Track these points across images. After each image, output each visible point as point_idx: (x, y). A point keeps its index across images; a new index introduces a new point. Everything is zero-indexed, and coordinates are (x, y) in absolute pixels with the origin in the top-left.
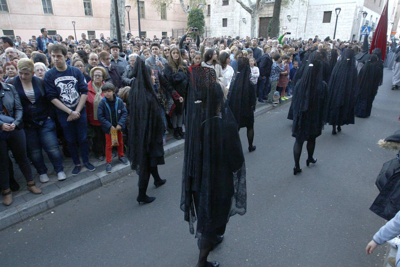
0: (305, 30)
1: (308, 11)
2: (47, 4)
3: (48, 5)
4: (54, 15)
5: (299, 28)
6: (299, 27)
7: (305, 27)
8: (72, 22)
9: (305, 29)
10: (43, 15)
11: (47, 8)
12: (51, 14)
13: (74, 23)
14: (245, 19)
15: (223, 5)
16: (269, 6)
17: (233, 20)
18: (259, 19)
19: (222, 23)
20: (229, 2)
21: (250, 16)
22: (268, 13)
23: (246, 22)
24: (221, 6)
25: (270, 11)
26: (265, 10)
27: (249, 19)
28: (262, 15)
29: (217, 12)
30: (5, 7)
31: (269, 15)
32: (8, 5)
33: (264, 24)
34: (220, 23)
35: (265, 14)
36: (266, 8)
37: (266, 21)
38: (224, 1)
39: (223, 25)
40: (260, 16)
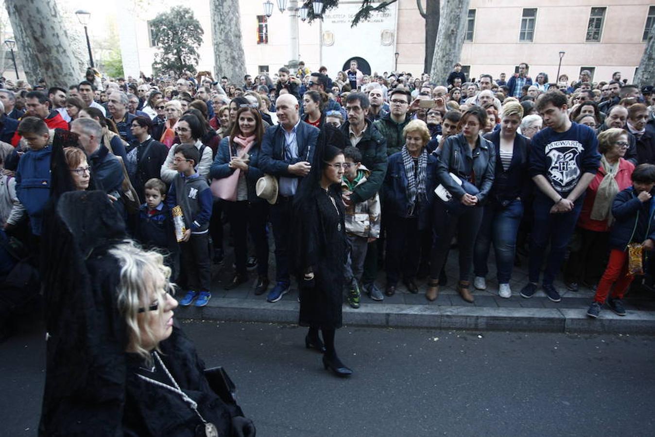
2: (527, 26)
3: (528, 28)
4: (534, 42)
8: (560, 53)
10: (517, 43)
11: (526, 32)
12: (528, 42)
13: (562, 54)
30: (469, 35)
32: (474, 32)
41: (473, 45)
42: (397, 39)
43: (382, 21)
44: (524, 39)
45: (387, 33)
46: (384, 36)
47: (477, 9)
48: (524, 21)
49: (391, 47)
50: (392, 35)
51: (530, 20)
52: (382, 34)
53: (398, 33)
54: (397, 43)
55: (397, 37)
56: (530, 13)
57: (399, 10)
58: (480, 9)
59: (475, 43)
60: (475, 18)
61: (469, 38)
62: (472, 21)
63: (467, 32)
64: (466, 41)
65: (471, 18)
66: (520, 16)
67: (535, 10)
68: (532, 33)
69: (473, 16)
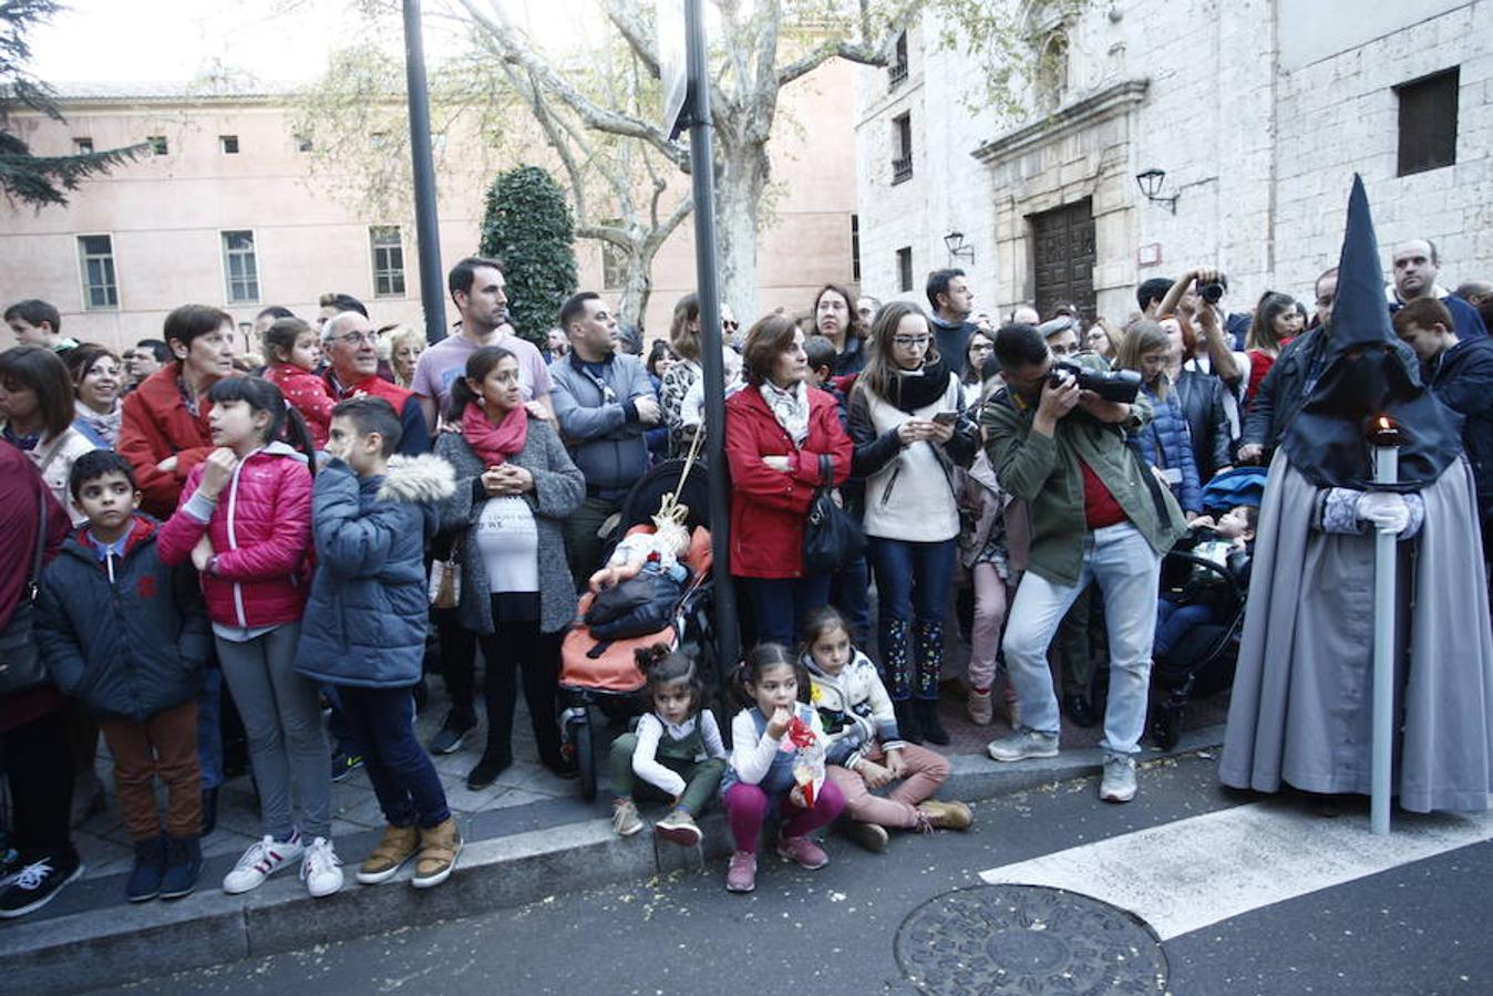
0: (1271, 257)
1: (1274, 117)
5: (1231, 246)
6: (1226, 241)
7: (1271, 237)
9: (1270, 248)
11: (245, 281)
12: (250, 303)
14: (960, 235)
15: (894, 184)
16: (1062, 139)
17: (928, 250)
18: (1021, 226)
19: (900, 271)
20: (914, 161)
21: (986, 217)
22: (1059, 179)
23: (973, 255)
24: (890, 188)
25: (1069, 164)
26: (1043, 170)
27: (987, 233)
28: (1035, 201)
29: (877, 221)
30: (112, 292)
31: (1066, 191)
32: (117, 286)
33: (1053, 248)
34: (889, 272)
35: (1047, 190)
36: (1047, 156)
37: (1062, 231)
38: (897, 164)
39: (900, 283)
40: (1027, 209)
41: (123, 318)
44: (243, 297)
47: (111, 234)
48: (233, 256)
51: (246, 255)
56: (237, 239)
58: (120, 236)
59: (124, 312)
60: (114, 255)
61: (113, 301)
62: (109, 262)
63: (105, 287)
64: (107, 308)
65: (106, 256)
66: (219, 248)
67: (248, 235)
68: (255, 284)
69: (109, 250)
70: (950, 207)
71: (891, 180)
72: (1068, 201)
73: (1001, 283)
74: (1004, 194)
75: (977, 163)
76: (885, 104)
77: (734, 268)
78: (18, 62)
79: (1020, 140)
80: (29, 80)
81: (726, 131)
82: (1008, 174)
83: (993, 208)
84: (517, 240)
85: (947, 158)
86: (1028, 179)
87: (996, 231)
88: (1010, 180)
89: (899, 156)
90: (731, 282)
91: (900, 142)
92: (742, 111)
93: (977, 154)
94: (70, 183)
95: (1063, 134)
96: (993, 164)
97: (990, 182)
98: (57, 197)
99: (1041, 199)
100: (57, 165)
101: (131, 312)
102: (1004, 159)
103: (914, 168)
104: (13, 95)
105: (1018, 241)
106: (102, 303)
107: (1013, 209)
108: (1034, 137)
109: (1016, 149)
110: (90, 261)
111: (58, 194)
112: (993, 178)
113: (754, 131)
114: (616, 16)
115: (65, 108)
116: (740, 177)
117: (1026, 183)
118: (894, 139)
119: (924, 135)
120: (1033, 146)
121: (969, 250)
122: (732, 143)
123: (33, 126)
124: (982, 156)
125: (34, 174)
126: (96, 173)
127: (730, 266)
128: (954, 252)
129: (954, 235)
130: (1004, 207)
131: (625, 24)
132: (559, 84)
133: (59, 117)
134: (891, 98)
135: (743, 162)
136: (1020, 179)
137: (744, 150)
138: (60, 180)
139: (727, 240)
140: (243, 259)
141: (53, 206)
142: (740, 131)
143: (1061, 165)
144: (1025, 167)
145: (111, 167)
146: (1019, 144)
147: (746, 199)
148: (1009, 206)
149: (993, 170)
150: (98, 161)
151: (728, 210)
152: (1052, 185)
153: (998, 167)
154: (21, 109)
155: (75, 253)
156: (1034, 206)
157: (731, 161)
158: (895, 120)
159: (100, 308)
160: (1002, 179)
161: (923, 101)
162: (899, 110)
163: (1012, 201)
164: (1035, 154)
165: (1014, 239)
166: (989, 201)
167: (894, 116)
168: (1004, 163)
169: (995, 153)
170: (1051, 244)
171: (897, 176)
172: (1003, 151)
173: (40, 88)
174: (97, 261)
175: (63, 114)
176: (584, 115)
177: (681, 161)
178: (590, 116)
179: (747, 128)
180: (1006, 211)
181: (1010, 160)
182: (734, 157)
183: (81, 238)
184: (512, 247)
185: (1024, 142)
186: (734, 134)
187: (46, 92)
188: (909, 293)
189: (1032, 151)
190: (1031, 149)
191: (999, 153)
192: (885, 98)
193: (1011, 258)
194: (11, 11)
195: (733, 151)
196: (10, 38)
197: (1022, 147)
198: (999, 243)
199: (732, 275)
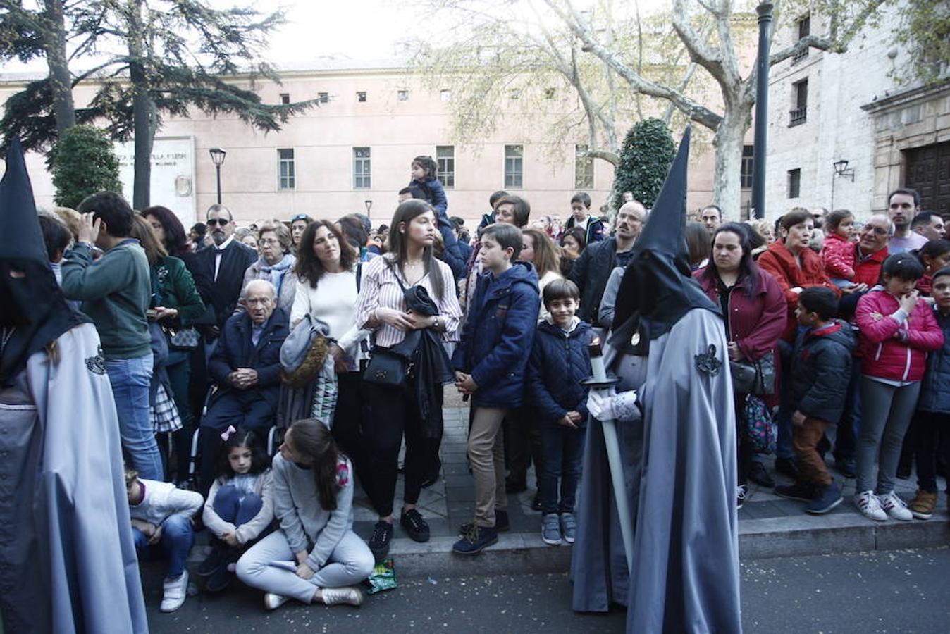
2: (363, 169)
3: (364, 172)
4: (371, 189)
8: (367, 202)
11: (363, 176)
12: (366, 189)
13: (369, 204)
14: (847, 162)
15: (790, 127)
16: (941, 97)
17: (816, 171)
18: (897, 157)
19: (789, 184)
20: (808, 112)
21: (867, 150)
22: (935, 126)
23: (853, 175)
24: (786, 129)
25: (945, 115)
26: (921, 118)
27: (867, 161)
28: (911, 140)
29: (774, 150)
30: (292, 181)
31: (939, 134)
32: (295, 177)
33: (922, 173)
34: (780, 185)
35: (923, 132)
36: (926, 110)
37: (932, 161)
38: (792, 113)
39: (789, 192)
40: (904, 145)
41: (296, 195)
42: (197, 189)
43: (175, 164)
44: (361, 186)
45: (182, 179)
46: (179, 183)
47: (294, 148)
48: (358, 162)
49: (190, 197)
50: (190, 183)
51: (365, 161)
52: (176, 182)
53: (197, 180)
54: (197, 193)
55: (197, 184)
56: (362, 152)
57: (196, 149)
58: (299, 149)
59: (297, 192)
60: (295, 160)
61: (292, 185)
62: (292, 164)
63: (288, 177)
64: (288, 189)
65: (291, 160)
66: (350, 157)
67: (368, 149)
68: (369, 178)
69: (292, 157)
70: (837, 143)
71: (788, 124)
72: (941, 140)
73: (875, 195)
74: (884, 135)
75: (865, 113)
76: (787, 73)
77: (727, 182)
78: (263, 53)
79: (905, 98)
80: (266, 62)
81: (731, 95)
82: (890, 121)
83: (873, 144)
84: (647, 163)
85: (838, 110)
86: (906, 125)
87: (875, 159)
88: (892, 125)
89: (795, 108)
90: (724, 190)
91: (796, 99)
92: (743, 82)
93: (865, 108)
94: (283, 120)
95: (942, 94)
96: (879, 114)
97: (874, 127)
98: (276, 127)
99: (917, 138)
100: (277, 109)
101: (301, 192)
102: (888, 111)
103: (807, 117)
104: (257, 70)
105: (893, 168)
106: (286, 187)
107: (892, 145)
108: (917, 96)
109: (898, 105)
110: (282, 163)
111: (276, 125)
112: (876, 124)
113: (750, 95)
114: (678, 24)
115: (282, 77)
116: (738, 123)
117: (905, 128)
118: (792, 96)
119: (818, 94)
120: (916, 102)
121: (850, 172)
122: (733, 102)
123: (261, 87)
124: (870, 109)
125: (269, 115)
126: (298, 114)
127: (724, 180)
128: (840, 173)
129: (842, 162)
130: (885, 144)
131: (683, 29)
132: (619, 65)
133: (279, 83)
134: (793, 69)
135: (740, 115)
136: (900, 125)
137: (741, 108)
138: (279, 117)
139: (723, 164)
140: (363, 163)
141: (272, 132)
142: (740, 95)
143: (938, 116)
144: (905, 117)
145: (306, 110)
146: (903, 101)
147: (739, 138)
148: (889, 143)
149: (876, 118)
150: (300, 107)
151: (725, 145)
152: (929, 129)
153: (882, 116)
154: (261, 78)
155: (275, 158)
156: (909, 143)
157: (731, 114)
158: (794, 84)
159: (284, 189)
160: (885, 124)
161: (819, 71)
162: (799, 77)
163: (892, 139)
164: (916, 108)
165: (890, 166)
166: (870, 139)
167: (795, 81)
168: (887, 114)
169: (881, 107)
170: (920, 169)
171: (793, 121)
172: (889, 105)
173: (271, 66)
174: (285, 163)
175: (281, 80)
176: (634, 84)
177: (692, 113)
178: (638, 84)
179: (746, 93)
180: (886, 146)
181: (892, 112)
182: (733, 112)
183: (278, 150)
184: (644, 168)
185: (907, 99)
186: (736, 97)
187: (274, 69)
188: (795, 200)
189: (913, 105)
190: (912, 105)
191: (885, 107)
192: (788, 69)
193: (887, 179)
194: (265, 25)
195: (733, 107)
196: (260, 40)
197: (906, 103)
198: (876, 168)
199: (725, 186)
